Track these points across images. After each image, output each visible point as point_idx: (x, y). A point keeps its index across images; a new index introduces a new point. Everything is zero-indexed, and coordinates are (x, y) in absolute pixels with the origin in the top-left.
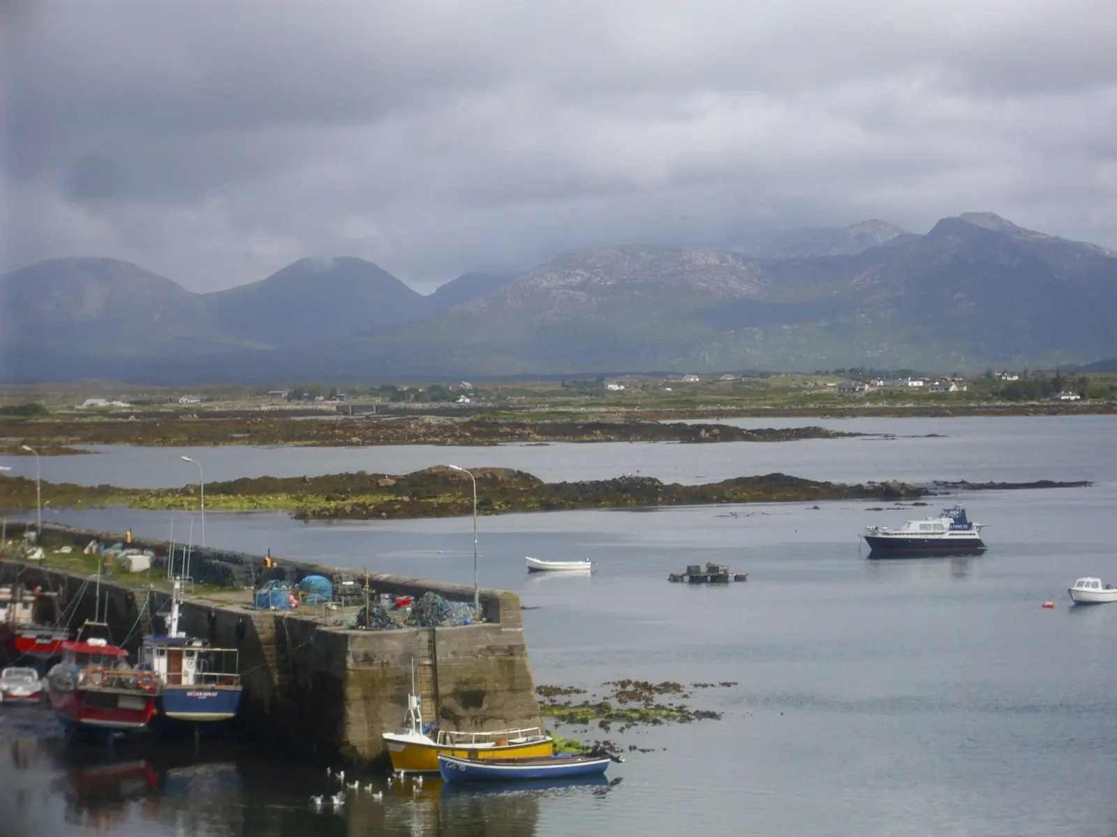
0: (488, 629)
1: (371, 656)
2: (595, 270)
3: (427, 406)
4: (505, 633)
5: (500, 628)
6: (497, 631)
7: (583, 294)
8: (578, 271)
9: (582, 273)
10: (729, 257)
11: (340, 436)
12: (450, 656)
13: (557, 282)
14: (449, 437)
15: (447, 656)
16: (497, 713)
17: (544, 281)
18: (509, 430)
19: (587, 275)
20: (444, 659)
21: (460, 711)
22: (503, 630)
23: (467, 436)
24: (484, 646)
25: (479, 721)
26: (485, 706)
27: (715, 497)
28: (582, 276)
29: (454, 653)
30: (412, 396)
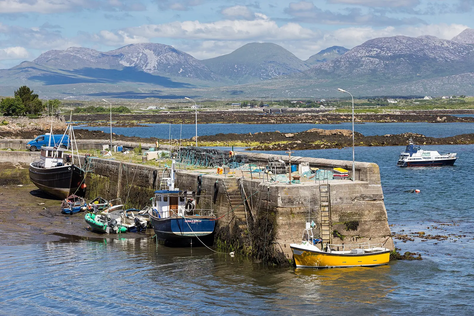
0: (361, 185)
1: (292, 199)
2: (383, 49)
3: (305, 109)
4: (370, 187)
5: (367, 184)
6: (366, 186)
7: (377, 60)
8: (374, 49)
9: (377, 50)
10: (445, 43)
11: (266, 120)
12: (339, 200)
13: (365, 54)
14: (317, 120)
15: (336, 200)
16: (366, 234)
17: (359, 53)
18: (345, 117)
19: (379, 50)
20: (335, 202)
21: (344, 232)
22: (370, 185)
23: (326, 120)
24: (358, 195)
25: (355, 238)
26: (359, 229)
27: (452, 143)
28: (377, 51)
29: (340, 198)
30: (298, 106)
